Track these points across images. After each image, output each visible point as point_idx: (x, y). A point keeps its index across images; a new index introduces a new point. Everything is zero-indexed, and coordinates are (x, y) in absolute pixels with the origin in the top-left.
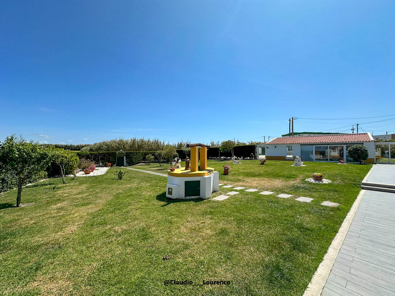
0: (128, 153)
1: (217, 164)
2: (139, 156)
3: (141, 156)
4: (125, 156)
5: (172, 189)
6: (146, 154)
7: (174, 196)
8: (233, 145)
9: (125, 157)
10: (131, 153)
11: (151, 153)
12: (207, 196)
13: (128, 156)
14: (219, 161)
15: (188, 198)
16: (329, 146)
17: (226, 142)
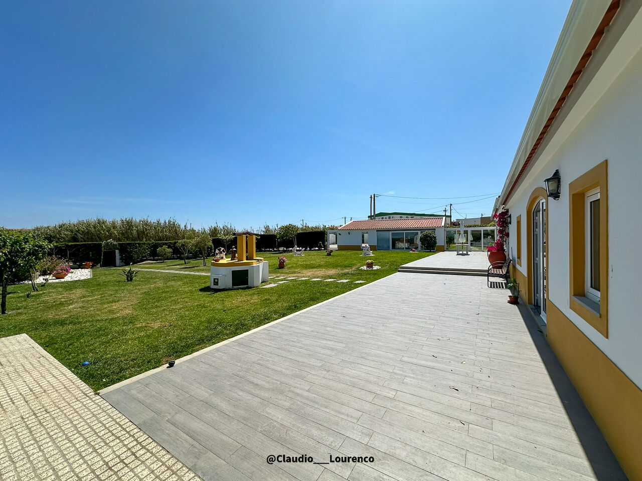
0: (124, 244)
1: (272, 257)
2: (145, 249)
3: (147, 249)
4: (117, 249)
5: (218, 279)
6: (156, 246)
7: (220, 286)
8: (296, 231)
9: (117, 251)
10: (128, 244)
11: (166, 244)
12: (255, 285)
13: (123, 248)
14: (276, 253)
15: (235, 287)
17: (286, 227)
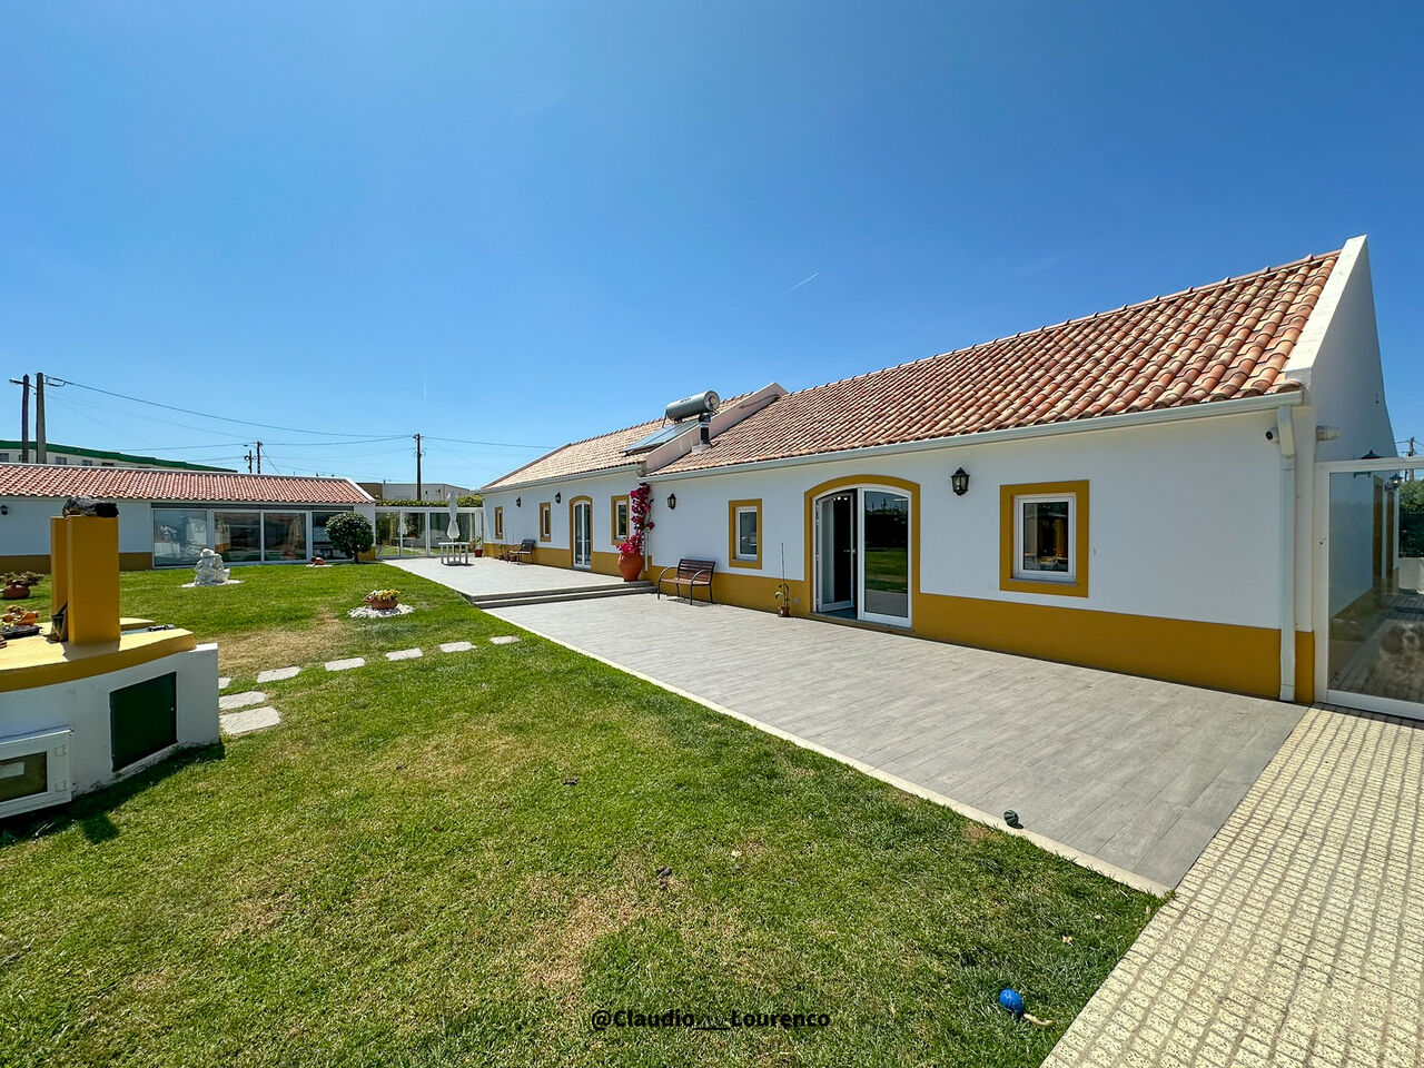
16: (263, 511)
